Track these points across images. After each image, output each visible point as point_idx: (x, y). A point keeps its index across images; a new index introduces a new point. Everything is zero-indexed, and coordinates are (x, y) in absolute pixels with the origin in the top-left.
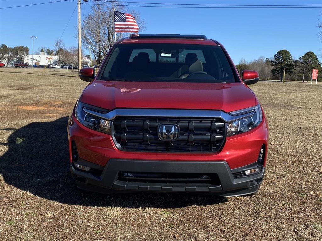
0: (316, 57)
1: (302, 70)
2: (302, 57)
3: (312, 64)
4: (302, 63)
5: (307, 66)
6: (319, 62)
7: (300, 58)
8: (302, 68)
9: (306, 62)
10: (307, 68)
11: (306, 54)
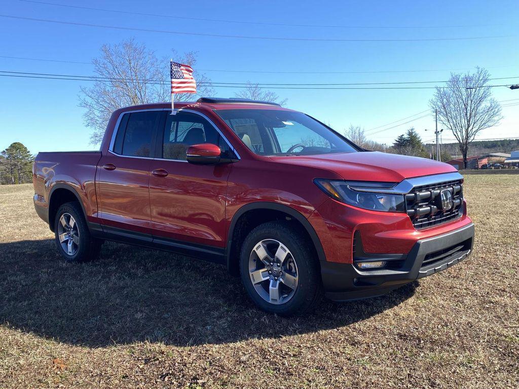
0: (26, 150)
1: (9, 169)
2: (6, 150)
3: (21, 159)
4: (7, 159)
5: (16, 162)
6: (31, 156)
7: (4, 151)
8: (9, 166)
9: (14, 157)
10: (16, 165)
11: (11, 145)
